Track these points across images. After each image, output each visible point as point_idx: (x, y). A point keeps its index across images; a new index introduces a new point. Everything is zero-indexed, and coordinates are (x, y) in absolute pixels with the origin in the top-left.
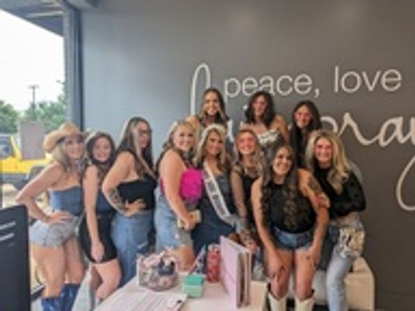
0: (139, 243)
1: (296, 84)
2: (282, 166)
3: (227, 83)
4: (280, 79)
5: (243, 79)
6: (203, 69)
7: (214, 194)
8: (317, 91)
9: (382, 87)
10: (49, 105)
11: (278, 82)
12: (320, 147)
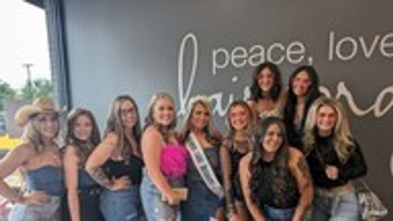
0: (127, 214)
1: (288, 53)
2: (272, 143)
3: (215, 53)
4: (272, 47)
5: (233, 49)
6: (190, 39)
7: (202, 165)
8: (310, 59)
9: (380, 53)
10: (44, 83)
11: (269, 51)
12: (323, 115)
